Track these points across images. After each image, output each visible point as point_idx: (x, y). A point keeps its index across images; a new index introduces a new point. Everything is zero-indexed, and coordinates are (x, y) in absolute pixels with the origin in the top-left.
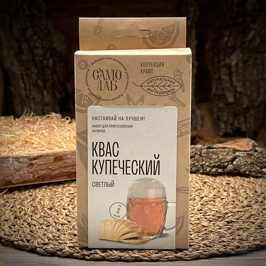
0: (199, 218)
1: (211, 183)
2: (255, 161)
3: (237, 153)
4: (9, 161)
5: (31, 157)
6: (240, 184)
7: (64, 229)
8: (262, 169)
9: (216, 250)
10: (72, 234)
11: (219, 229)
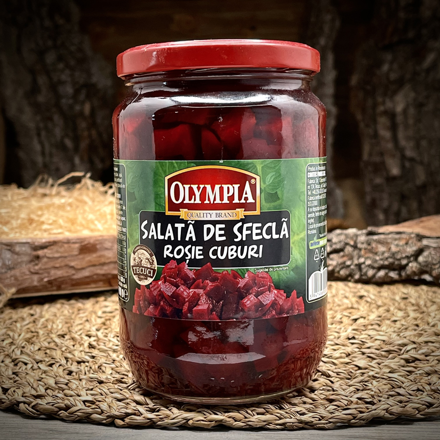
0: (350, 353)
1: (373, 297)
3: (425, 242)
5: (36, 244)
6: (428, 299)
7: (81, 371)
9: (384, 410)
10: (96, 379)
11: (390, 372)
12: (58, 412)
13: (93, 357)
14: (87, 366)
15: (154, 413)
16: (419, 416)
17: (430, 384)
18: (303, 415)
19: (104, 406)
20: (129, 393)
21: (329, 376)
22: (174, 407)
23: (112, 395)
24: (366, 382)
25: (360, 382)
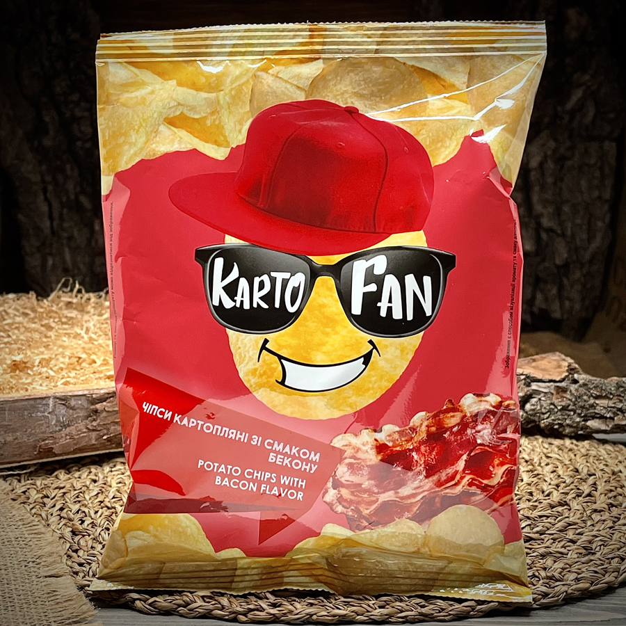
2: (571, 403)
3: (534, 386)
4: (47, 405)
5: (94, 396)
6: (544, 454)
8: (586, 421)
12: (177, 608)
15: (278, 609)
16: (535, 606)
17: (545, 569)
18: (424, 607)
19: (225, 601)
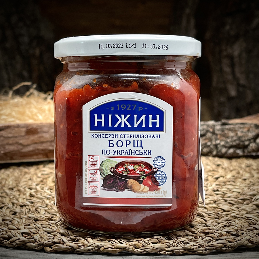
0: (216, 200)
7: (23, 212)
9: (247, 240)
10: (32, 218)
11: (246, 214)
12: (2, 241)
13: (32, 203)
14: (27, 209)
15: (75, 242)
18: (187, 244)
19: (37, 237)
20: (57, 227)
21: (203, 216)
22: (89, 237)
23: (44, 228)
24: (230, 220)
25: (226, 221)
